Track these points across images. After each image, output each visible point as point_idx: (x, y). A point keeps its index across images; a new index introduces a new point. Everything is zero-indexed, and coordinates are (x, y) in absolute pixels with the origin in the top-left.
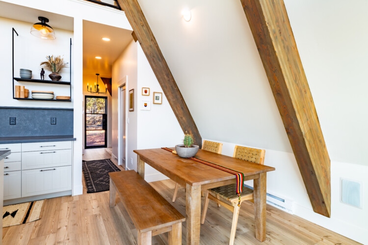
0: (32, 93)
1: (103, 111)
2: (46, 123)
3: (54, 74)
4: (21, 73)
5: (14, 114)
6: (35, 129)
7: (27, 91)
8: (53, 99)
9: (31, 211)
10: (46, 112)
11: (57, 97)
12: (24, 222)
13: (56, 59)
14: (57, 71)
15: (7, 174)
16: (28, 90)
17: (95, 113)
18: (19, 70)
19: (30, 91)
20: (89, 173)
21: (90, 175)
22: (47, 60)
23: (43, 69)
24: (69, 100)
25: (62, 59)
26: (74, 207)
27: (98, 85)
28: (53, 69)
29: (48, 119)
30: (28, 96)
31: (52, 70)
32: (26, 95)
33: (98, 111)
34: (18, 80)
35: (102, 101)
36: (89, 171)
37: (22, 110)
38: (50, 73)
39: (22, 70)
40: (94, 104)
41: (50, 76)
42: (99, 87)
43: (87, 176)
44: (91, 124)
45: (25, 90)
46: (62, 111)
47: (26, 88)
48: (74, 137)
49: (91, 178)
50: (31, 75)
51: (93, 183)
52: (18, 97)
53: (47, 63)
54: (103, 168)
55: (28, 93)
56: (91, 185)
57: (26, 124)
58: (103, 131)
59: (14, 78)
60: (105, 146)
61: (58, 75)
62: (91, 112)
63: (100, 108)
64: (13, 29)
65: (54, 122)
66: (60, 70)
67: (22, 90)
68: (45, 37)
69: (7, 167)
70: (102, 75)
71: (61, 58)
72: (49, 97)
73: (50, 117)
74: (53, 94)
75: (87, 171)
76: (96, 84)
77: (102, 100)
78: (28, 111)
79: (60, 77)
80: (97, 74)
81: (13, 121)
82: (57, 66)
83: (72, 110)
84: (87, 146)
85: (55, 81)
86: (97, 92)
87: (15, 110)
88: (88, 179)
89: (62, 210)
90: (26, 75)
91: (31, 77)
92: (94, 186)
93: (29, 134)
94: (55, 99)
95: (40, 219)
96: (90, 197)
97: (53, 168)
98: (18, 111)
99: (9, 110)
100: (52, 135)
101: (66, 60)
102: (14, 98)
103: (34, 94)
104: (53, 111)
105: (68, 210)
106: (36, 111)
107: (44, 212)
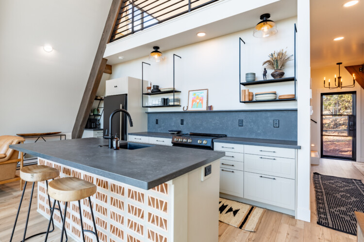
0: (256, 95)
1: (349, 112)
2: (269, 125)
3: (276, 72)
4: (246, 78)
5: (242, 116)
6: (259, 131)
7: (251, 94)
8: (275, 99)
9: (249, 216)
10: (269, 114)
11: (280, 96)
12: (241, 227)
13: (279, 54)
14: (279, 68)
15: (233, 172)
16: (253, 93)
17: (338, 114)
18: (245, 75)
19: (254, 94)
20: (324, 194)
21: (325, 197)
22: (269, 59)
23: (265, 69)
24: (293, 99)
25: (286, 52)
26: (296, 237)
27: (339, 78)
28: (275, 66)
29: (271, 121)
30: (252, 99)
31: (274, 68)
32: (251, 98)
33: (341, 111)
34: (244, 84)
35: (349, 99)
36: (323, 191)
37: (248, 113)
38: (273, 71)
39: (247, 74)
40: (335, 104)
41: (273, 75)
42: (342, 80)
43: (320, 197)
44: (331, 128)
45: (249, 93)
46: (286, 112)
47: (250, 91)
48: (299, 144)
49: (325, 202)
50: (255, 77)
51: (327, 211)
52: (243, 101)
53: (269, 61)
54: (347, 191)
55: (253, 96)
56: (325, 214)
57: (251, 126)
58: (350, 138)
59: (241, 84)
60: (353, 158)
61: (281, 71)
62: (332, 113)
63: (346, 108)
64: (240, 39)
65: (277, 125)
66: (283, 65)
67: (247, 93)
68: (267, 34)
69: (233, 165)
70: (346, 62)
71: (284, 52)
72: (272, 97)
73: (273, 119)
74: (275, 93)
75: (321, 189)
76: (336, 76)
77: (349, 97)
78: (253, 113)
79: (283, 74)
80: (337, 64)
81: (241, 123)
82: (279, 62)
83: (296, 110)
84: (324, 154)
85: (278, 78)
86: (339, 86)
87: (242, 112)
88: (320, 201)
89: (280, 232)
90: (250, 79)
91: (255, 79)
92: (329, 217)
93: (253, 136)
94: (278, 99)
95: (254, 232)
96: (321, 233)
97: (273, 177)
98: (245, 114)
99: (238, 113)
100: (274, 139)
101: (290, 52)
102: (241, 102)
103: (257, 96)
104: (276, 112)
105: (287, 237)
106: (259, 113)
107: (261, 225)
